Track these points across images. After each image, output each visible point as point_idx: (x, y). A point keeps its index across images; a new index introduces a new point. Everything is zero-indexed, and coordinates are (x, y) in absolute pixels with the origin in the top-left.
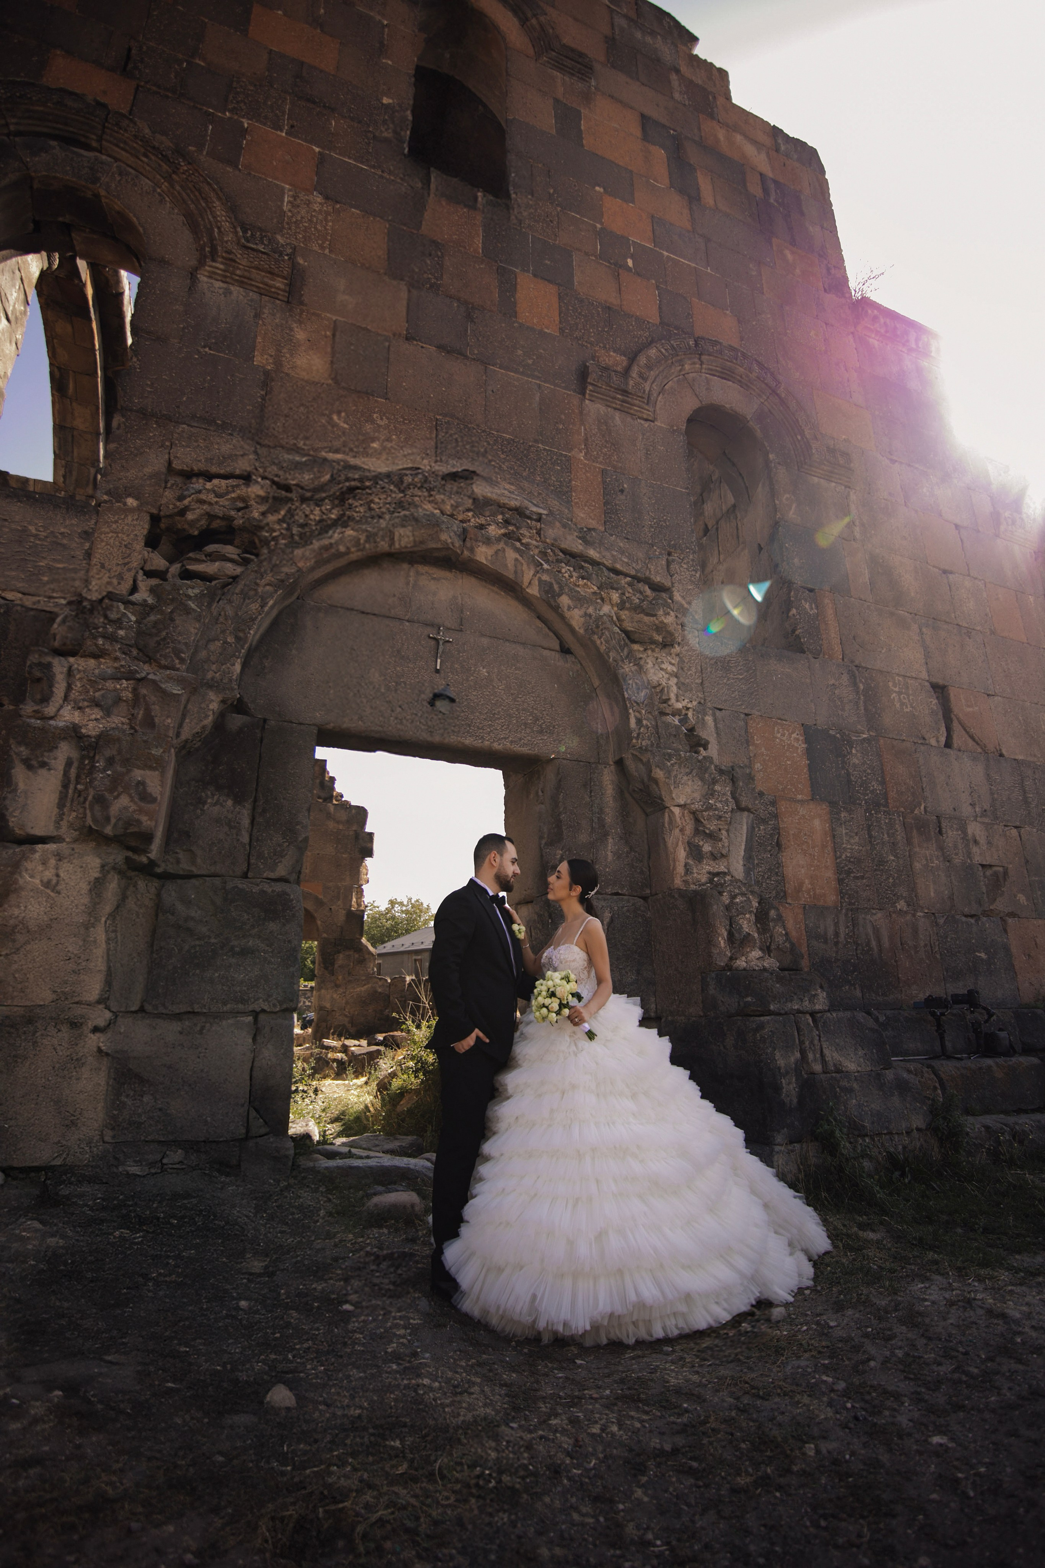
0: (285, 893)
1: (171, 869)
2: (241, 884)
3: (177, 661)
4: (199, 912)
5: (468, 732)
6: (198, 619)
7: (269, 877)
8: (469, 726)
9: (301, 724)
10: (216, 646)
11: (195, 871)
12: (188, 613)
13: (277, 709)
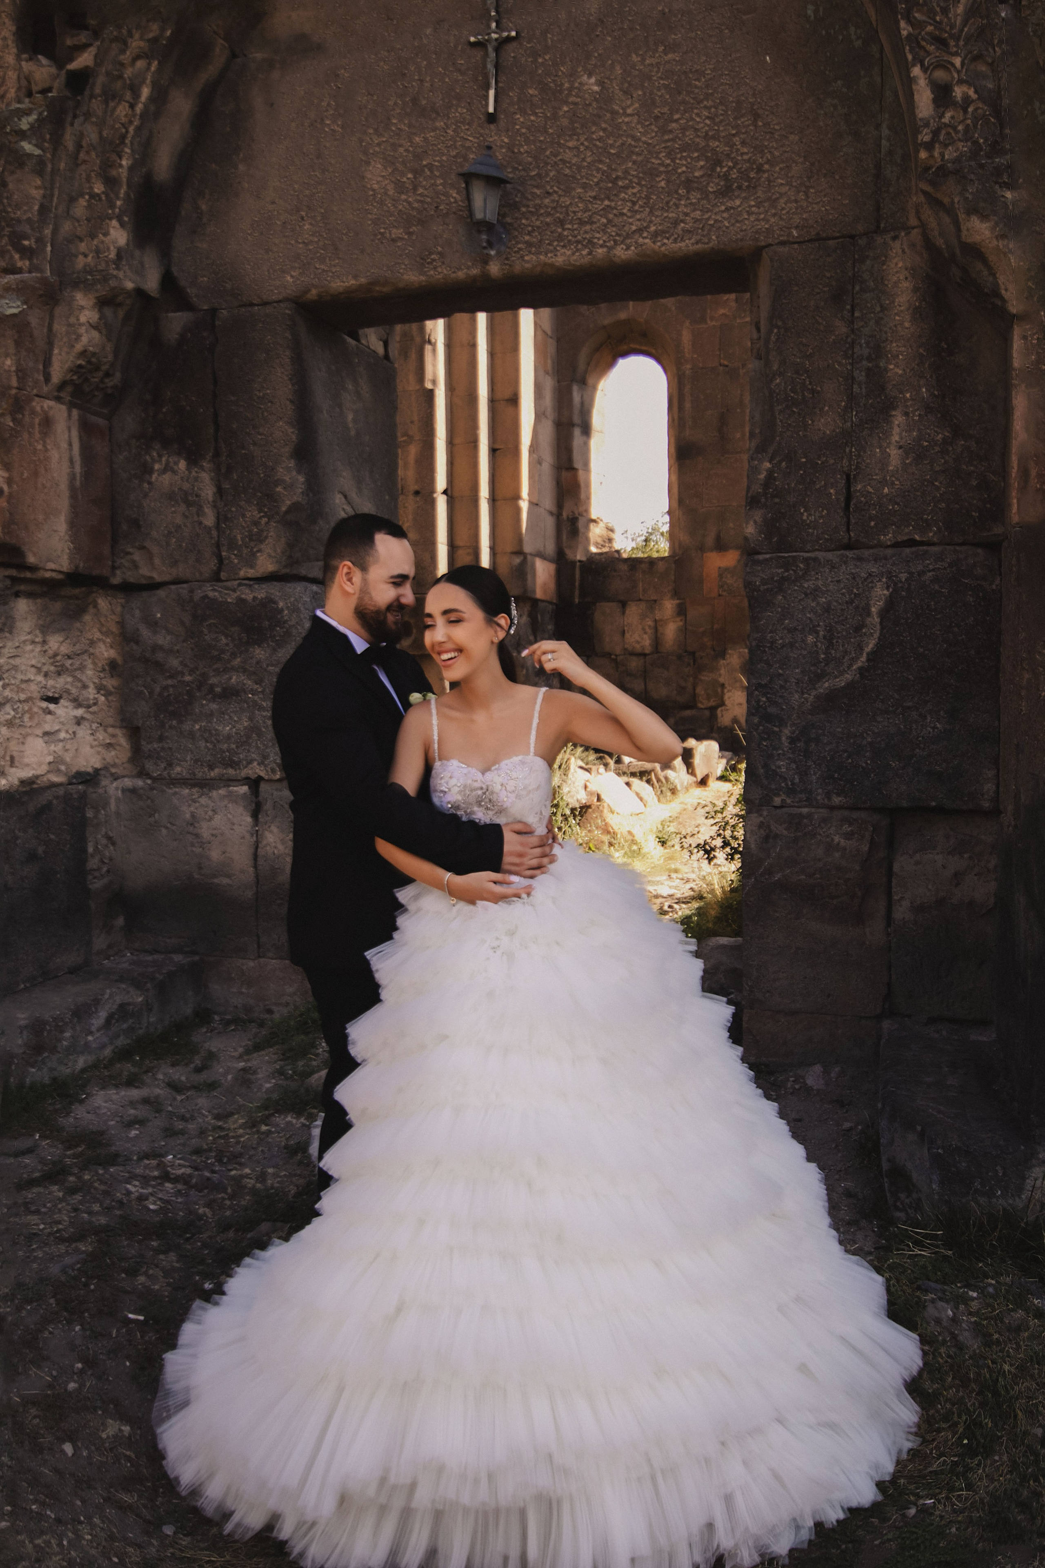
0: (271, 601)
1: (131, 577)
2: (211, 592)
3: (17, 256)
4: (168, 638)
5: (560, 238)
6: (39, 170)
7: (249, 576)
8: (562, 223)
9: (265, 304)
10: (80, 208)
11: (158, 578)
12: (21, 165)
13: (228, 286)
